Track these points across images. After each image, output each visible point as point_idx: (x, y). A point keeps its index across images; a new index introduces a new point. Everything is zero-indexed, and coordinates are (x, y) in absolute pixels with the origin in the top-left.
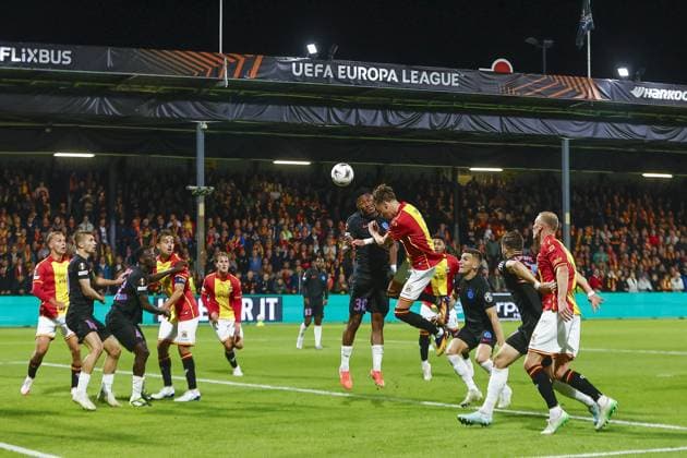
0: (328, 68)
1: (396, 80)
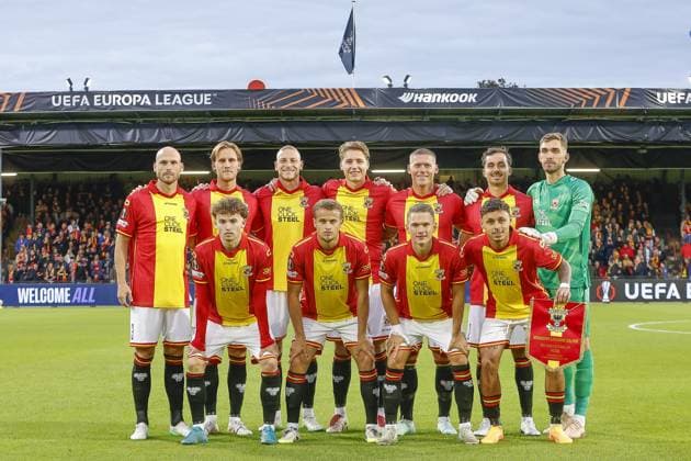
1: (149, 103)
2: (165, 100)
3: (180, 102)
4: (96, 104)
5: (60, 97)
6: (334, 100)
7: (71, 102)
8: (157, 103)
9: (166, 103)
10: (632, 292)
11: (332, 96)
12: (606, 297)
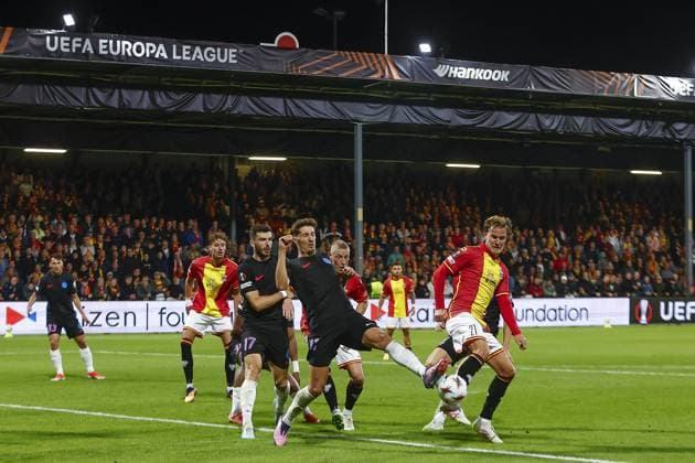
0: (88, 42)
1: (166, 57)
2: (185, 53)
3: (200, 57)
4: (101, 52)
5: (56, 38)
6: (369, 68)
7: (70, 47)
8: (175, 57)
9: (185, 58)
10: (666, 312)
11: (367, 63)
12: (644, 318)
